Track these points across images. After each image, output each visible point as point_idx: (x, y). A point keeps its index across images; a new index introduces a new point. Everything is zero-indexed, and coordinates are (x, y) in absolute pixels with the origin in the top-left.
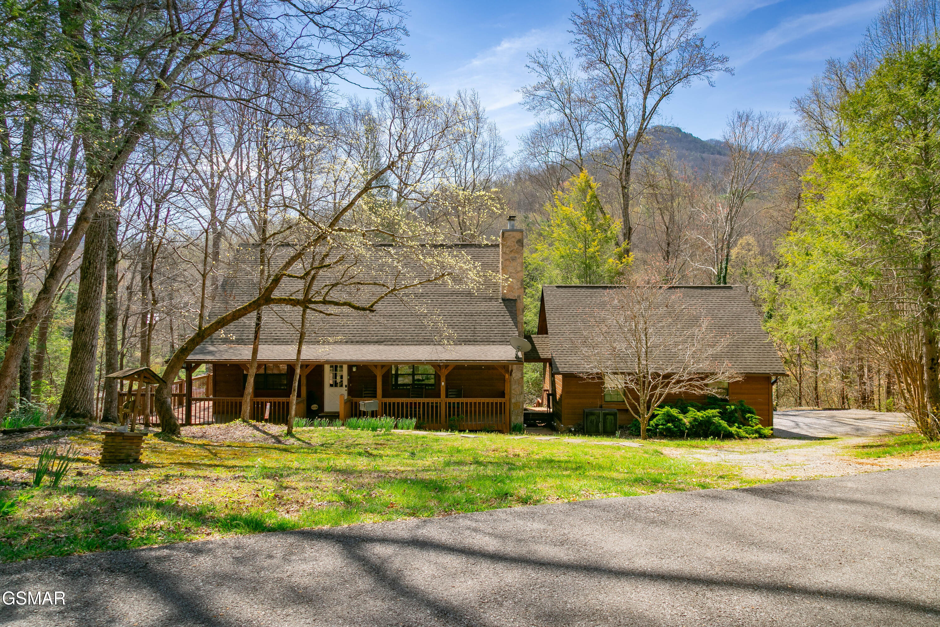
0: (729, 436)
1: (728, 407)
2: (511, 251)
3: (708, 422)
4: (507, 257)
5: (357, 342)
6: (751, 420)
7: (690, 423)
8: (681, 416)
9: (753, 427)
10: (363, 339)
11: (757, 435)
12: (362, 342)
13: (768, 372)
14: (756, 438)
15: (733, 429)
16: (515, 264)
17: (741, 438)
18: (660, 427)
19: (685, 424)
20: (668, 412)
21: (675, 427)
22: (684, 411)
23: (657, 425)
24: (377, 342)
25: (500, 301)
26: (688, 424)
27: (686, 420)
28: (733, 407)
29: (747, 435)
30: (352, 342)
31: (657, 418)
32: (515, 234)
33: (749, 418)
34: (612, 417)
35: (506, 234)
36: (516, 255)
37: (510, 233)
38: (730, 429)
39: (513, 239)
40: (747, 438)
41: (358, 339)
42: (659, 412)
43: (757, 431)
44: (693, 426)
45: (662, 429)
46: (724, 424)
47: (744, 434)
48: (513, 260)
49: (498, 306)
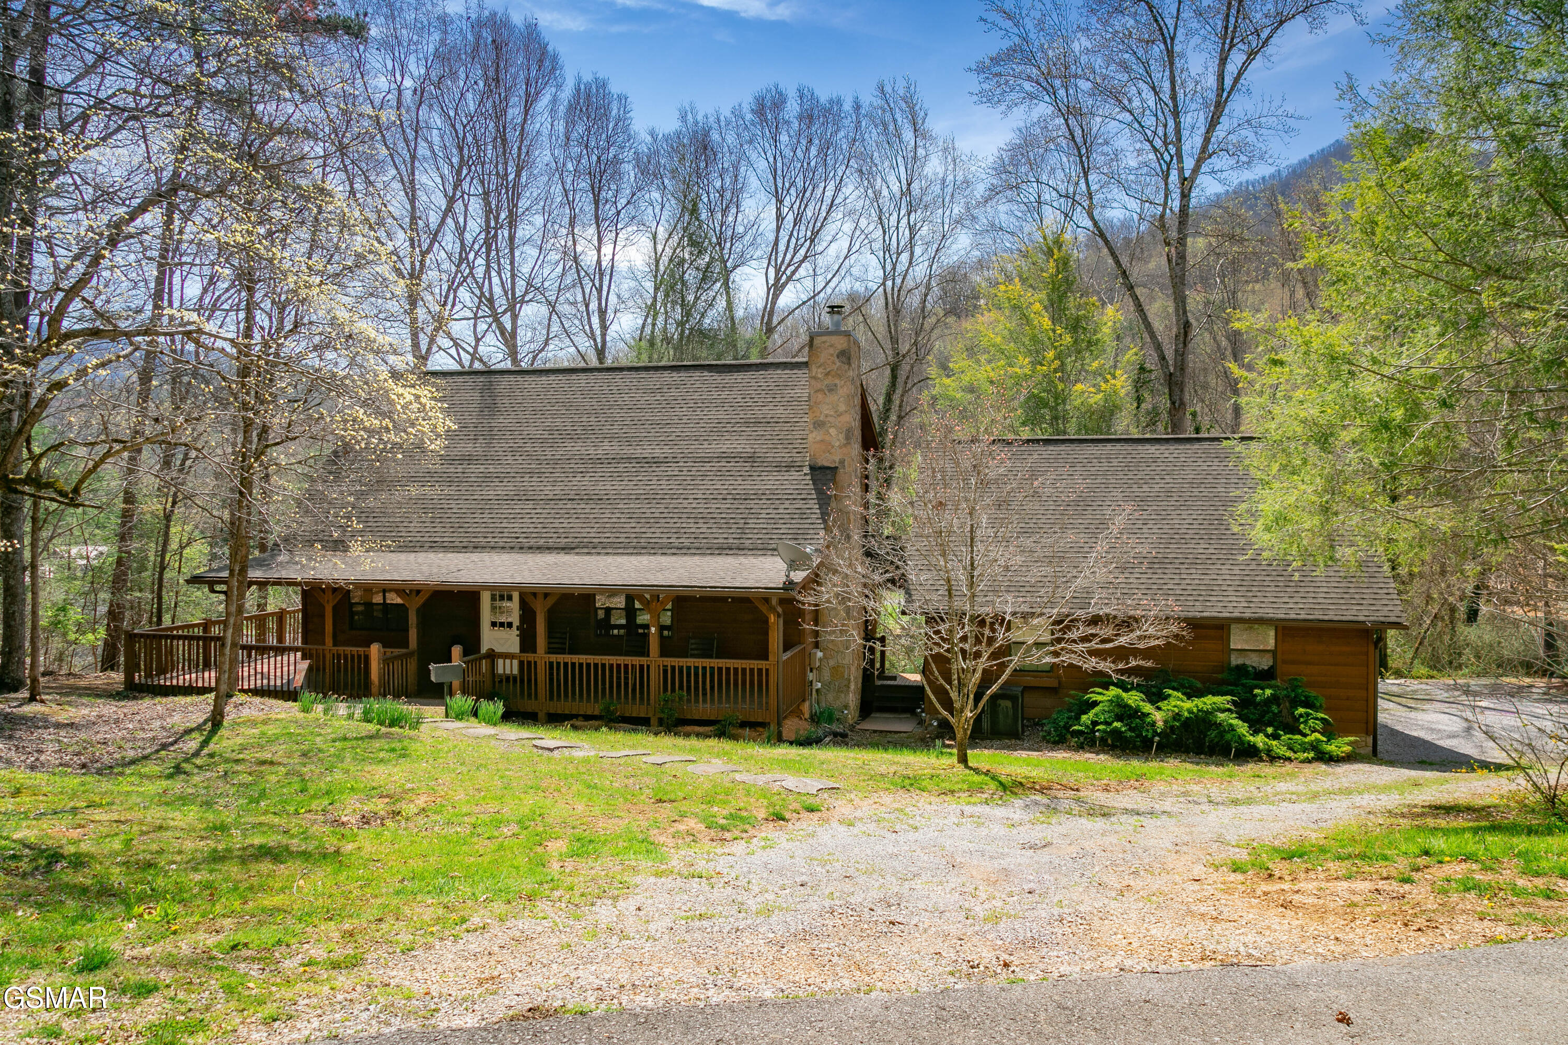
0: (1248, 754)
1: (1257, 691)
2: (827, 374)
3: (1203, 721)
4: (818, 385)
5: (530, 548)
6: (1306, 722)
7: (1166, 722)
8: (1147, 708)
9: (1305, 735)
10: (541, 542)
11: (1311, 755)
12: (538, 548)
13: (1362, 618)
14: (1309, 761)
15: (1259, 740)
16: (833, 398)
17: (1273, 758)
18: (1101, 727)
19: (1153, 724)
20: (1118, 697)
21: (1131, 729)
22: (1155, 697)
23: (1095, 723)
24: (563, 549)
25: (806, 470)
26: (1160, 724)
27: (1158, 717)
28: (1268, 692)
29: (1289, 754)
30: (521, 548)
31: (1097, 709)
32: (834, 339)
33: (1301, 716)
34: (1009, 704)
35: (817, 341)
36: (837, 381)
37: (824, 338)
38: (1251, 738)
39: (831, 351)
40: (1289, 759)
41: (532, 542)
42: (1099, 698)
43: (1314, 747)
44: (1172, 727)
45: (1105, 731)
46: (1242, 728)
47: (1282, 751)
48: (830, 390)
49: (801, 480)
